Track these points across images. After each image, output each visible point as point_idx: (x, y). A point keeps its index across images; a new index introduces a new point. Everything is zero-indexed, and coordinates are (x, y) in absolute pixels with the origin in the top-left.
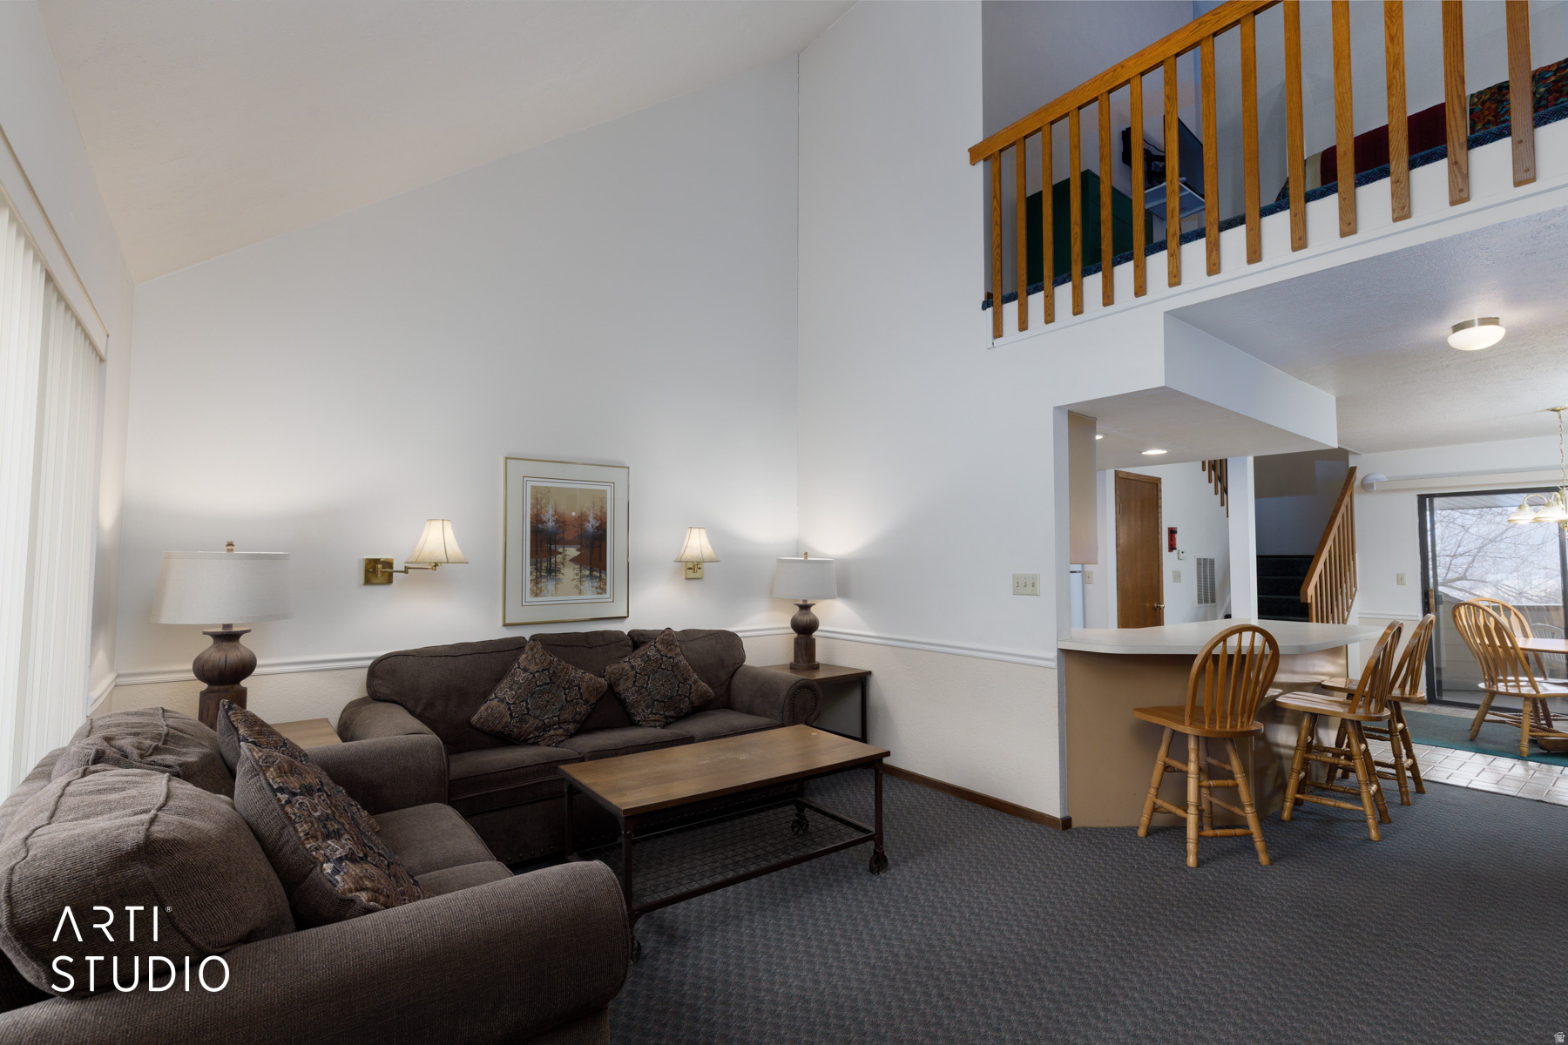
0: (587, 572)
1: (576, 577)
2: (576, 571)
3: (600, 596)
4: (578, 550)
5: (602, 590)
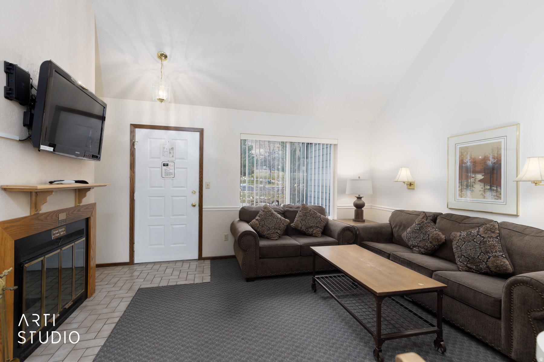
0: (489, 187)
1: (482, 189)
2: (481, 187)
3: (497, 201)
4: (483, 176)
5: (499, 197)
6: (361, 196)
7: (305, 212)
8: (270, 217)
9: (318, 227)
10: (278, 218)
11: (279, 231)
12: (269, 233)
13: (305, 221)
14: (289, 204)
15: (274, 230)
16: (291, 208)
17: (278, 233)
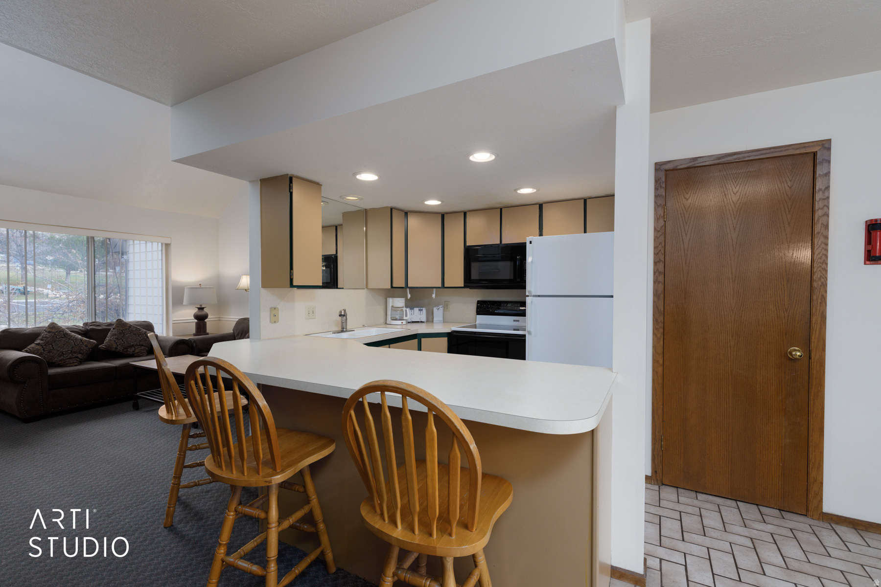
6: (203, 306)
7: (121, 329)
8: (63, 339)
9: (142, 345)
10: (76, 339)
11: (79, 356)
12: (63, 359)
13: (123, 340)
14: (94, 321)
15: (71, 355)
16: (98, 326)
17: (79, 358)
